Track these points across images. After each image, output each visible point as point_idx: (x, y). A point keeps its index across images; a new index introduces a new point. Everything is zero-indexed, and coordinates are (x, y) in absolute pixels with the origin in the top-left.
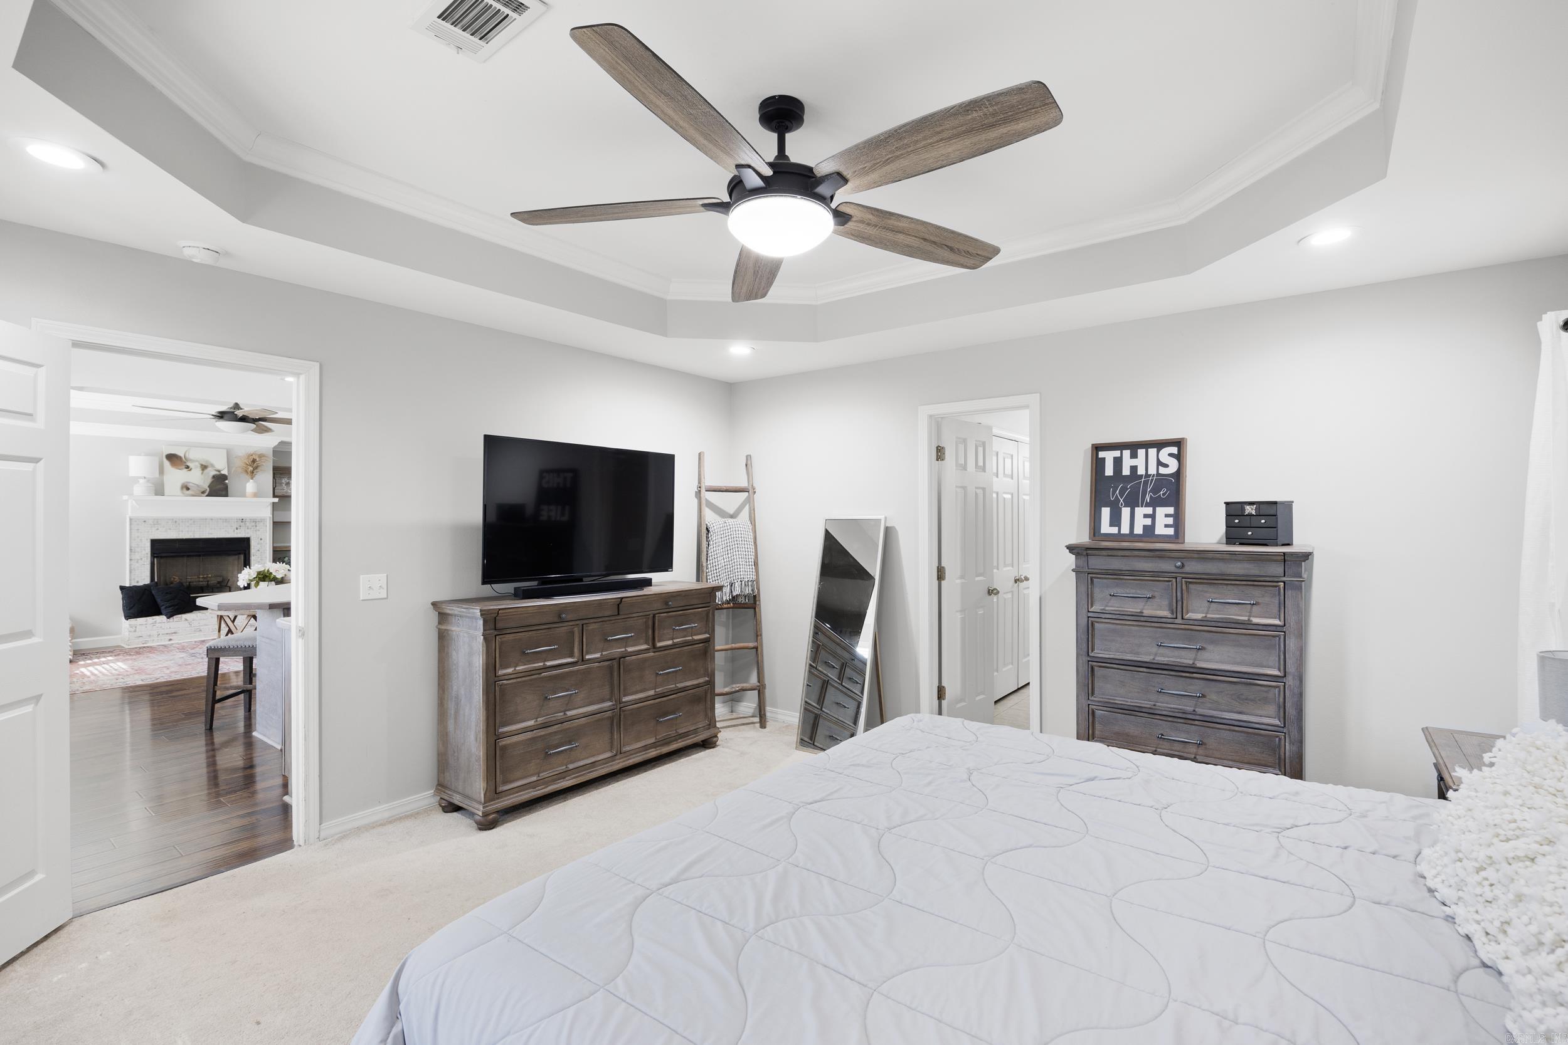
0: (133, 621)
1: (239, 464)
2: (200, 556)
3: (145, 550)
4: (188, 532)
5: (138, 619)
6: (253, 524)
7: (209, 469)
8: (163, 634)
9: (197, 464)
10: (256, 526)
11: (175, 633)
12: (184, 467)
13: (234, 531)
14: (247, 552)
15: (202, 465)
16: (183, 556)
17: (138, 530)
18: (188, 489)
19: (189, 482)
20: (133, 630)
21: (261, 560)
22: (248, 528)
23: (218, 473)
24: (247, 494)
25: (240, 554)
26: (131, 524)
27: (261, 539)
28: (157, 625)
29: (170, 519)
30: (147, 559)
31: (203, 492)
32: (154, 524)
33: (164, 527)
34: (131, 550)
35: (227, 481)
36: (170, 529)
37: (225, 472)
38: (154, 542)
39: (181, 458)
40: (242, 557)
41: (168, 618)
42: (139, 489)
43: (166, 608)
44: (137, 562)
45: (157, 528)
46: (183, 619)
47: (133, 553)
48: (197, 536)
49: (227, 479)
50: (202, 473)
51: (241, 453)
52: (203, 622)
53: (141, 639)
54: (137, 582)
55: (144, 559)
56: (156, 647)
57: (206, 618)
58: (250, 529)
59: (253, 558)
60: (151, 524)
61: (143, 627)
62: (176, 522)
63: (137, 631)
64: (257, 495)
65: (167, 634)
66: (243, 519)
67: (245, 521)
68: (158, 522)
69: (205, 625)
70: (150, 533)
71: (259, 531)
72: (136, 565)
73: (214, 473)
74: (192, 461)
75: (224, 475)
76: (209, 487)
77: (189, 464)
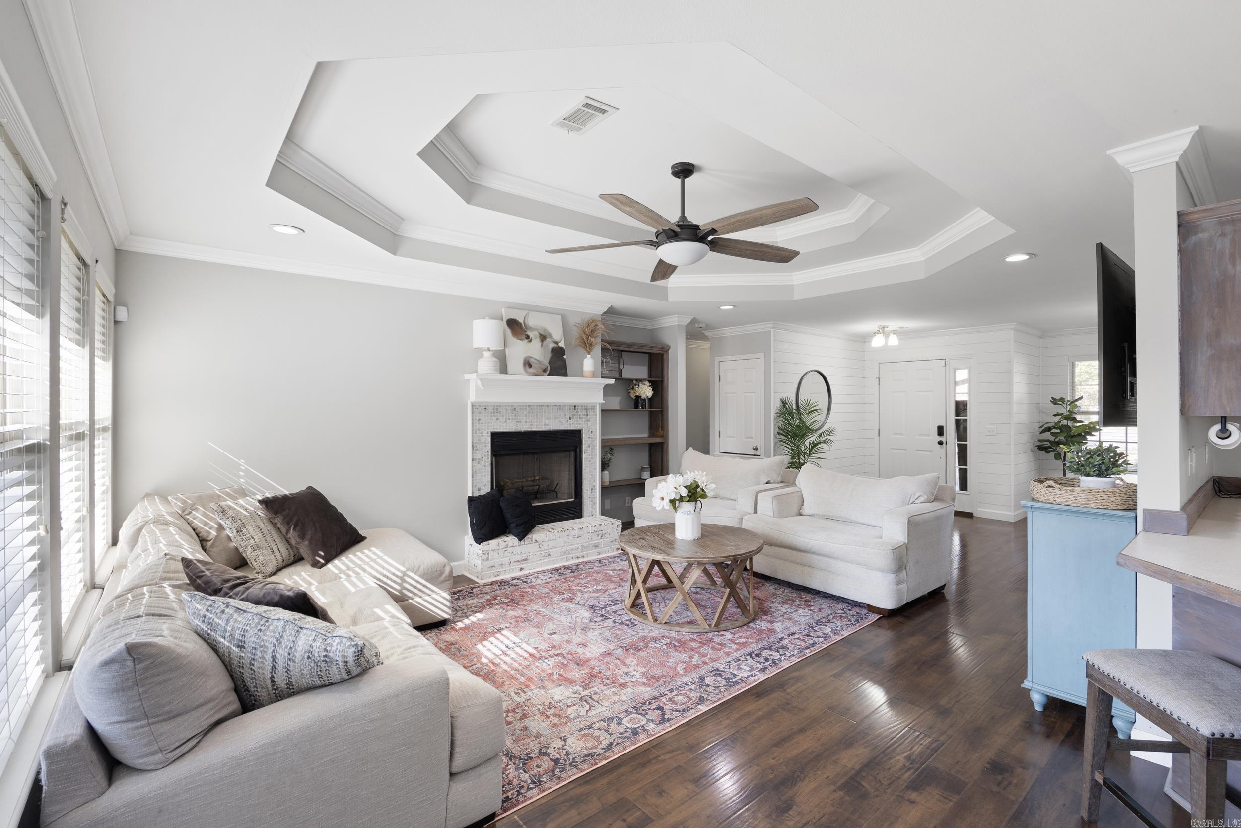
0: (485, 546)
1: (575, 333)
2: (535, 453)
3: (486, 446)
4: (525, 422)
5: (490, 542)
6: (584, 412)
7: (548, 340)
8: (514, 562)
9: (536, 333)
10: (587, 415)
11: (526, 560)
12: (524, 337)
13: (567, 421)
14: (578, 450)
15: (541, 335)
16: (520, 454)
17: (479, 420)
18: (530, 366)
19: (530, 357)
20: (485, 557)
21: (592, 458)
22: (580, 418)
23: (555, 345)
24: (585, 374)
25: (569, 451)
26: (472, 413)
27: (592, 431)
28: (510, 550)
29: (509, 406)
30: (488, 458)
31: (545, 371)
32: (494, 413)
33: (503, 416)
34: (473, 446)
35: (565, 357)
36: (509, 419)
37: (562, 344)
38: (495, 436)
39: (520, 324)
40: (573, 453)
41: (520, 540)
42: (487, 364)
43: (517, 526)
44: (479, 463)
45: (496, 418)
46: (534, 541)
47: (474, 451)
48: (534, 429)
49: (564, 354)
50: (542, 345)
51: (574, 321)
52: (552, 544)
53: (494, 570)
54: (479, 489)
55: (485, 459)
56: (514, 582)
57: (554, 538)
58: (582, 418)
59: (584, 456)
60: (491, 413)
61: (496, 553)
62: (515, 409)
63: (488, 559)
64: (594, 375)
65: (518, 561)
66: (575, 406)
67: (578, 409)
68: (497, 409)
69: (554, 548)
70: (490, 424)
71: (589, 421)
72: (478, 467)
73: (552, 345)
74: (532, 329)
75: (562, 348)
76: (549, 363)
77: (529, 333)
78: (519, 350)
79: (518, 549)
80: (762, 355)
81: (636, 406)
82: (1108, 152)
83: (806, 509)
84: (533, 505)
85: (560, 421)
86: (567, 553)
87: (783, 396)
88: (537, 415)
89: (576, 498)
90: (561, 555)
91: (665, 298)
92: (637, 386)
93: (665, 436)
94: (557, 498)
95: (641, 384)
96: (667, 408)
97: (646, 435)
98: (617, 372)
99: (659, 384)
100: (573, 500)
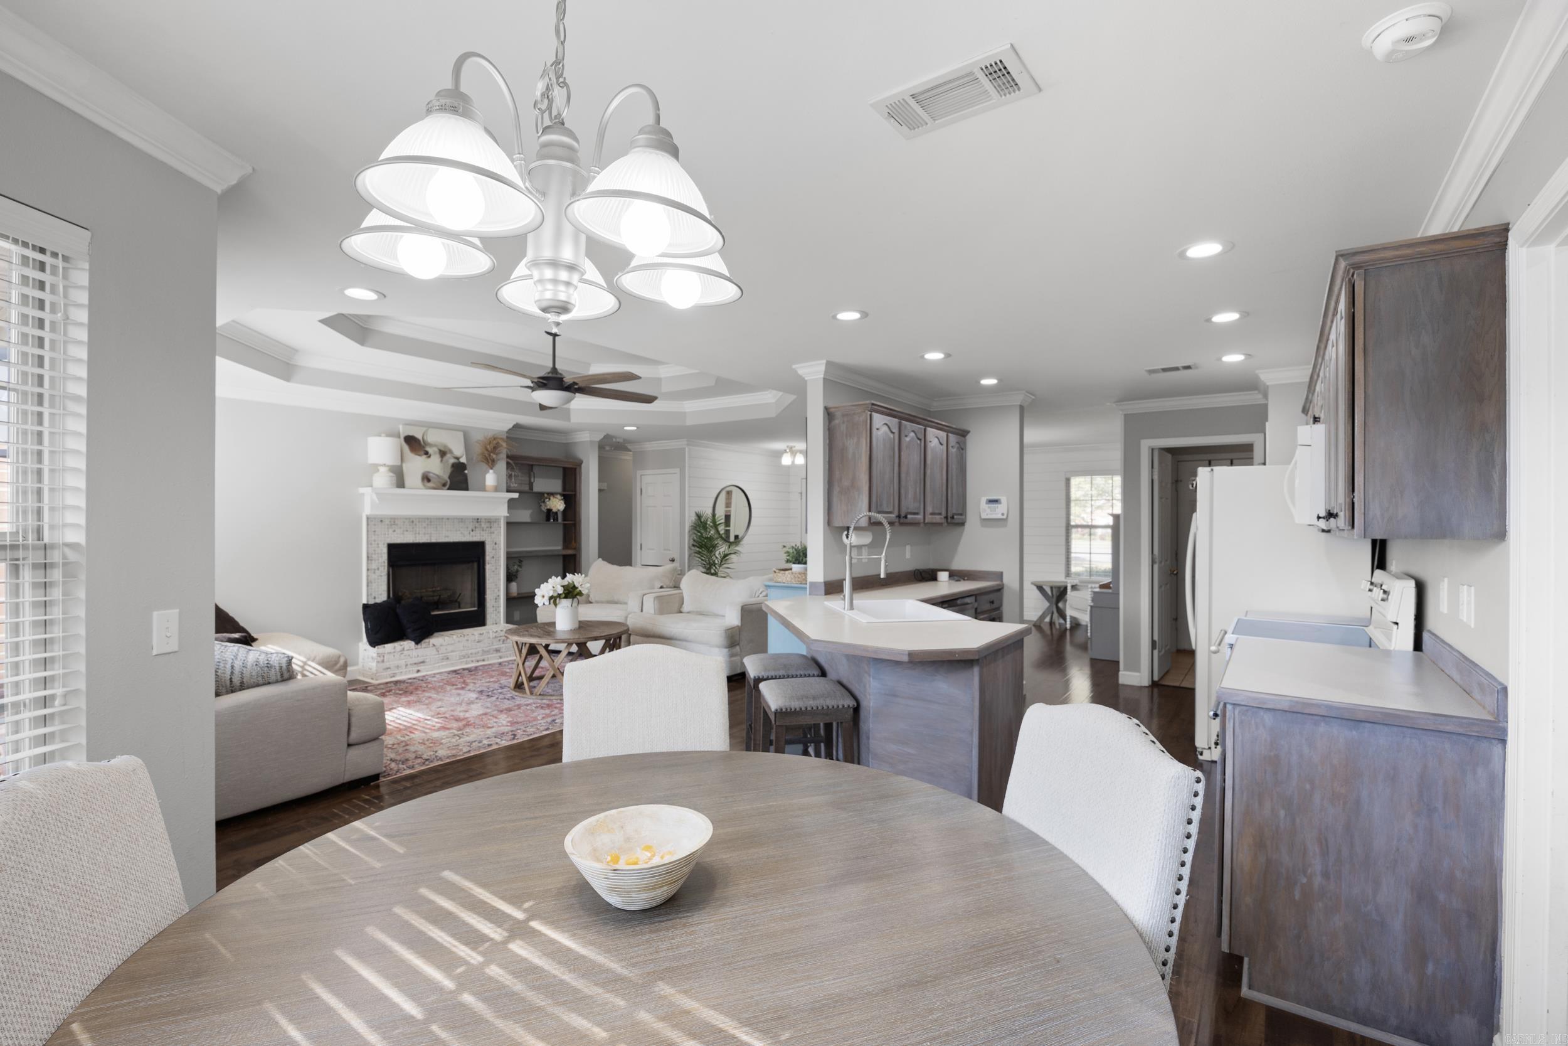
0: (380, 649)
1: (477, 450)
2: (435, 564)
3: (382, 557)
4: (425, 534)
5: (386, 645)
6: (488, 525)
7: (448, 455)
8: (411, 664)
9: (436, 449)
10: (491, 527)
11: (423, 662)
12: (423, 453)
13: (470, 533)
14: (481, 561)
15: (440, 451)
16: (418, 565)
17: (375, 531)
19: (429, 472)
20: (380, 659)
21: (496, 569)
22: (483, 531)
23: (456, 461)
24: (487, 489)
25: (473, 562)
26: (368, 525)
27: (496, 544)
28: (405, 653)
29: (406, 519)
30: (384, 569)
31: (444, 485)
32: (391, 525)
33: (400, 528)
34: (368, 557)
35: (466, 472)
36: (407, 531)
37: (463, 460)
38: (392, 548)
39: (419, 440)
40: (475, 565)
41: (417, 642)
42: (383, 479)
43: (414, 631)
44: (374, 573)
45: (393, 529)
46: (431, 645)
47: (370, 562)
48: (434, 540)
49: (465, 469)
50: (442, 461)
51: (477, 437)
52: (450, 648)
53: (389, 672)
54: (375, 598)
55: (381, 569)
56: (410, 681)
57: (453, 642)
58: (486, 530)
59: (488, 567)
60: (388, 525)
61: (392, 656)
62: (413, 522)
63: (383, 661)
64: (496, 489)
65: (415, 664)
66: (478, 519)
67: (480, 522)
68: (394, 522)
69: (452, 651)
70: (386, 536)
71: (493, 533)
72: (373, 576)
73: (452, 461)
74: (430, 445)
75: (463, 464)
76: (449, 478)
77: (428, 449)
78: (416, 465)
79: (415, 653)
80: (678, 470)
81: (548, 519)
82: (794, 367)
83: (685, 608)
84: (433, 613)
85: (462, 533)
86: (467, 656)
87: (698, 510)
88: (436, 528)
89: (479, 607)
90: (460, 659)
91: (569, 419)
92: (548, 500)
93: (578, 549)
94: (459, 608)
95: (552, 498)
96: (580, 521)
97: (560, 548)
98: (528, 486)
99: (571, 498)
100: (476, 609)
